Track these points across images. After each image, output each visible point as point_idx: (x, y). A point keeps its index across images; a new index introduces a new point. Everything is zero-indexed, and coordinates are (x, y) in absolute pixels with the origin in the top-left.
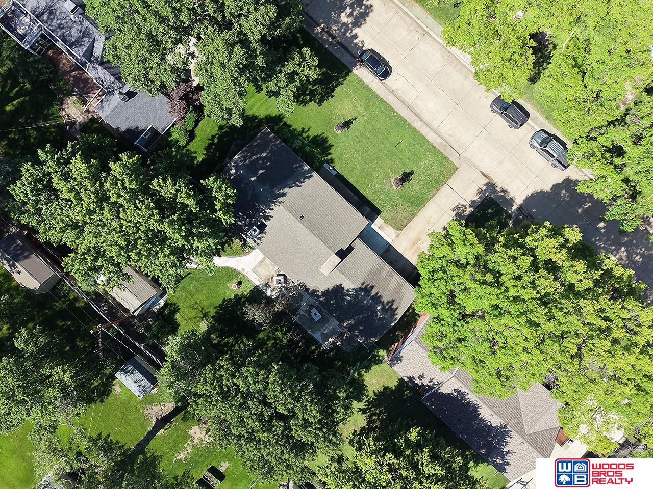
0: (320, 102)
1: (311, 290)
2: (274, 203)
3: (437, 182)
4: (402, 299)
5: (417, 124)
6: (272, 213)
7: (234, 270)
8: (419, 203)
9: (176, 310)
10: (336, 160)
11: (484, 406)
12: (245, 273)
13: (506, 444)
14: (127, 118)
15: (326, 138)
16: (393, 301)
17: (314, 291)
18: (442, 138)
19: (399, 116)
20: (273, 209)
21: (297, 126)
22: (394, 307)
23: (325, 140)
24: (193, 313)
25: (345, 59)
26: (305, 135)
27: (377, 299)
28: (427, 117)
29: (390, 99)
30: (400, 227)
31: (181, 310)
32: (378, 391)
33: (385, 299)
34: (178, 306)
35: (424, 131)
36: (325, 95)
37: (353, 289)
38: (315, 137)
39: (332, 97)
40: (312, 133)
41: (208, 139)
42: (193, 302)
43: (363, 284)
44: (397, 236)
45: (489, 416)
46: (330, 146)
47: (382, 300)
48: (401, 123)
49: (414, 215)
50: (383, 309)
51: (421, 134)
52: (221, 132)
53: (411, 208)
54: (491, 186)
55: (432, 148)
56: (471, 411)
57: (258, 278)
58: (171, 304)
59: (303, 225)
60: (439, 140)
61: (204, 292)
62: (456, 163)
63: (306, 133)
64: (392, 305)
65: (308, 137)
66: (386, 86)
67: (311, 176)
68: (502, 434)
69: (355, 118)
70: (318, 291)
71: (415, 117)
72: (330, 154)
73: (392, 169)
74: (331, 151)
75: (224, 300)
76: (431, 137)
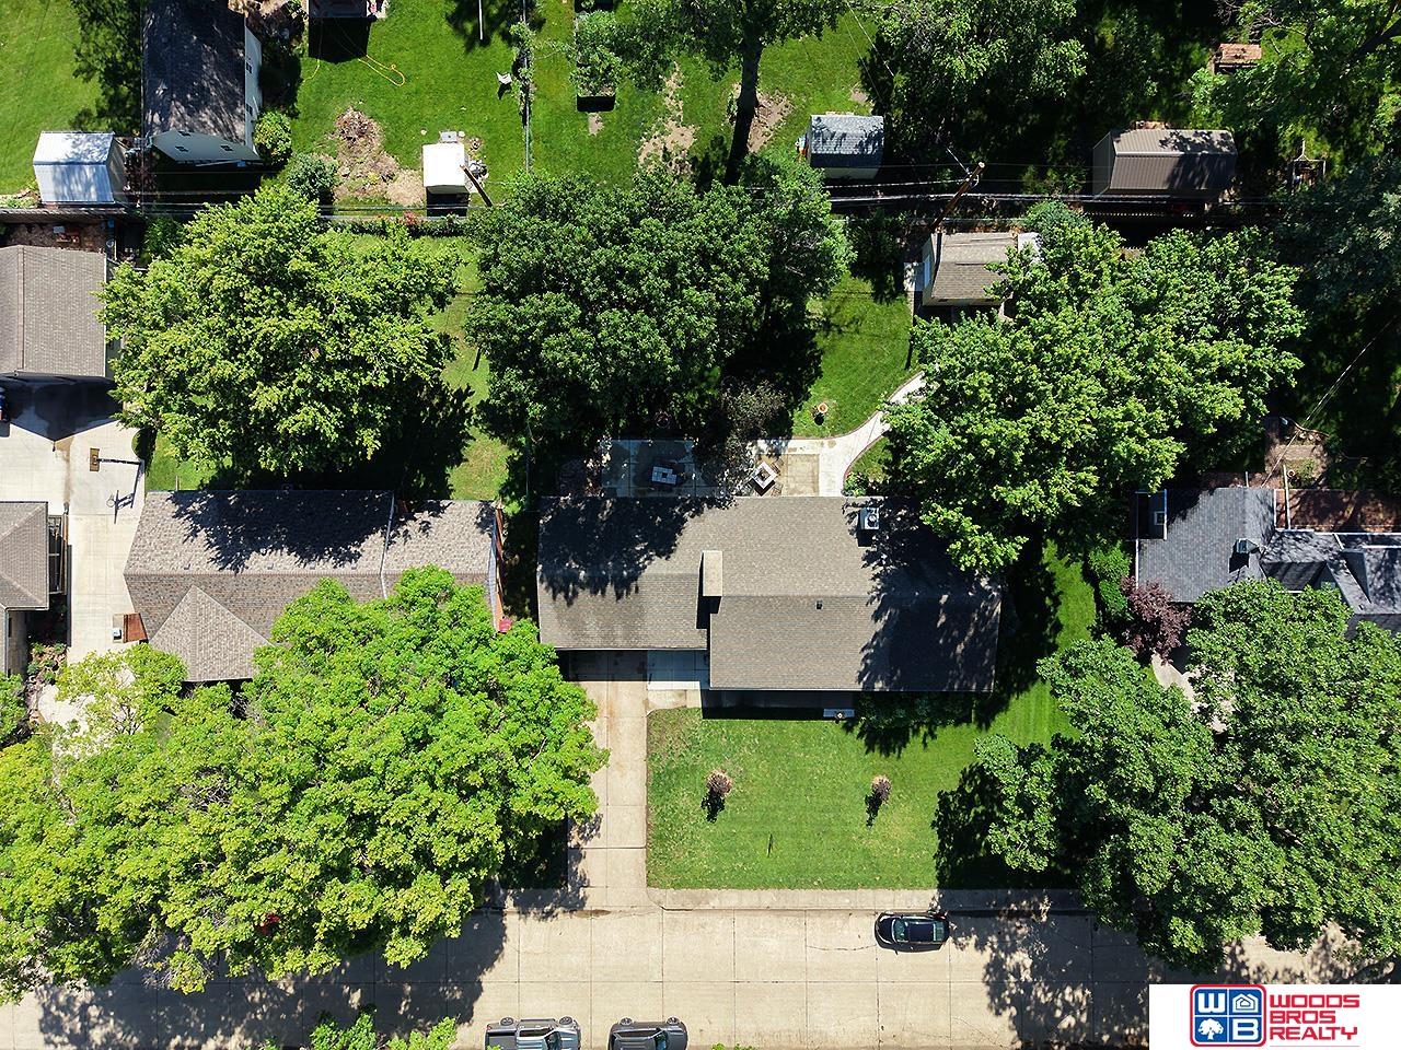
0: (943, 800)
1: (706, 508)
2: (881, 591)
3: (660, 838)
4: (558, 617)
5: (768, 897)
6: (870, 571)
7: (845, 431)
8: (660, 783)
9: (878, 295)
10: (842, 734)
11: (296, 570)
12: (826, 442)
13: (210, 542)
14: (1211, 519)
15: (888, 755)
16: (570, 603)
17: (699, 512)
18: (714, 910)
19: (807, 884)
20: (874, 579)
21: (946, 733)
22: (561, 596)
23: (886, 750)
24: (848, 312)
25: (965, 898)
26: (923, 730)
27: (597, 585)
28: (764, 920)
29: (843, 898)
30: (657, 722)
31: (871, 301)
32: (467, 445)
33: (584, 595)
34: (881, 303)
35: (749, 897)
36: (946, 816)
37: (645, 567)
38: (904, 741)
39: (934, 824)
40: (915, 743)
41: (1061, 592)
42: (863, 329)
43: (637, 588)
44: (646, 703)
45: (273, 563)
46: (870, 747)
47: (587, 591)
48: (796, 879)
49: (650, 756)
50: (574, 578)
51: (749, 887)
52: (1051, 620)
53: (664, 762)
54: (575, 906)
55: (714, 881)
56: (308, 545)
57: (799, 452)
58: (894, 296)
59: (807, 597)
60: (715, 903)
61: (860, 360)
62: (657, 893)
63: (925, 735)
64: (566, 597)
65: (916, 732)
66: (867, 912)
67: (860, 679)
68: (231, 554)
69: (869, 823)
70: (692, 517)
71: (780, 906)
72: (860, 736)
73: (747, 797)
74: (862, 742)
75: (819, 374)
76: (732, 898)
